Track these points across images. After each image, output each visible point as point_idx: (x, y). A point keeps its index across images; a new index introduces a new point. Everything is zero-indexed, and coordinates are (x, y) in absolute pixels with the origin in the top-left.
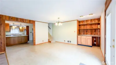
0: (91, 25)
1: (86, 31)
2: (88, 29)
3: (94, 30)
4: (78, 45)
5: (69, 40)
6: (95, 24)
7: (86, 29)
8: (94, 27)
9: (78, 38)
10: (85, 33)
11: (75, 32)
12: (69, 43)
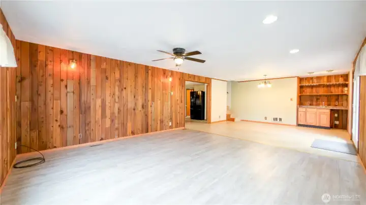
0: (329, 86)
1: (317, 99)
2: (320, 96)
3: (334, 97)
4: (299, 125)
6: (338, 86)
7: (317, 96)
8: (336, 91)
9: (299, 113)
10: (314, 103)
11: (291, 100)
12: (275, 122)
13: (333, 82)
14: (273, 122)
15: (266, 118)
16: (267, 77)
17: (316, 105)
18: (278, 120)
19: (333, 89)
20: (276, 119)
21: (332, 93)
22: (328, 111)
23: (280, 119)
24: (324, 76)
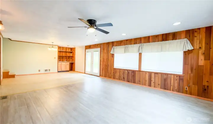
0: (66, 52)
1: (62, 58)
2: (63, 56)
3: (68, 57)
5: (46, 69)
6: (69, 52)
7: (62, 56)
8: (68, 55)
9: (58, 65)
10: (61, 60)
11: (55, 58)
12: (46, 72)
13: (68, 51)
14: (45, 72)
15: (39, 71)
16: (54, 44)
17: (62, 61)
18: (48, 70)
19: (67, 54)
20: (47, 70)
21: (67, 55)
22: (69, 63)
23: (49, 70)
24: (65, 47)
